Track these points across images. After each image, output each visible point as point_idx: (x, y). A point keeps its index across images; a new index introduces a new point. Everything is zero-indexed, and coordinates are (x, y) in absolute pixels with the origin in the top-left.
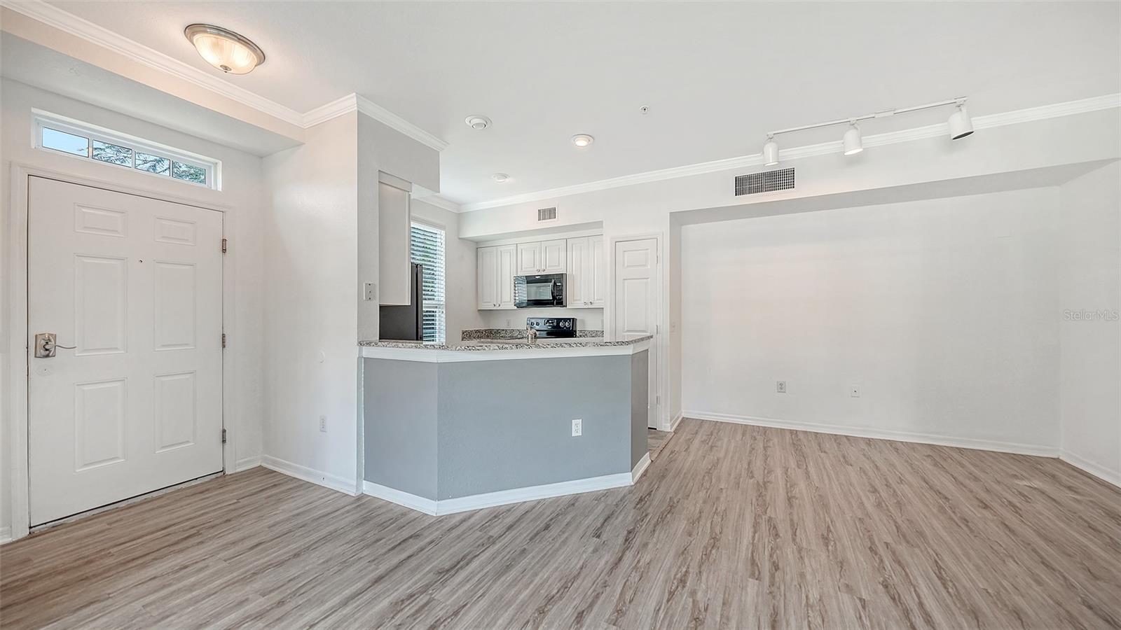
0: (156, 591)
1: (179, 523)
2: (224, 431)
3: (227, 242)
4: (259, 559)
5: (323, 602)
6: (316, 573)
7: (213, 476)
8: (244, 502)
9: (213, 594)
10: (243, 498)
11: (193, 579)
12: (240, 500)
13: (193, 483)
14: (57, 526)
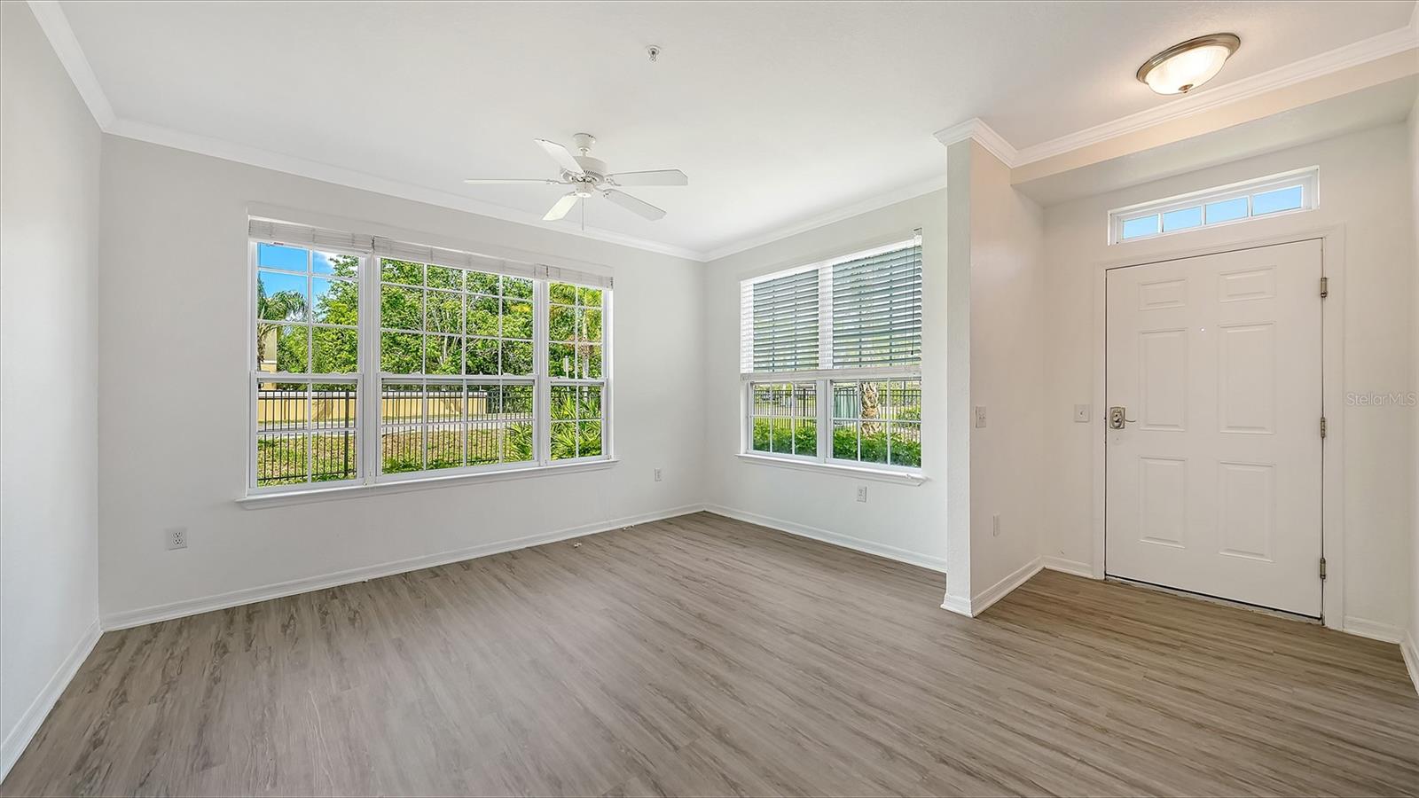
0: (1075, 654)
1: (1183, 632)
2: (1323, 561)
3: (1329, 282)
4: (1166, 698)
5: (1125, 765)
6: (1177, 749)
7: (1305, 620)
8: (1277, 658)
9: (1092, 684)
10: (1285, 655)
11: (1103, 667)
12: (1275, 654)
13: (1271, 614)
14: (1125, 584)
